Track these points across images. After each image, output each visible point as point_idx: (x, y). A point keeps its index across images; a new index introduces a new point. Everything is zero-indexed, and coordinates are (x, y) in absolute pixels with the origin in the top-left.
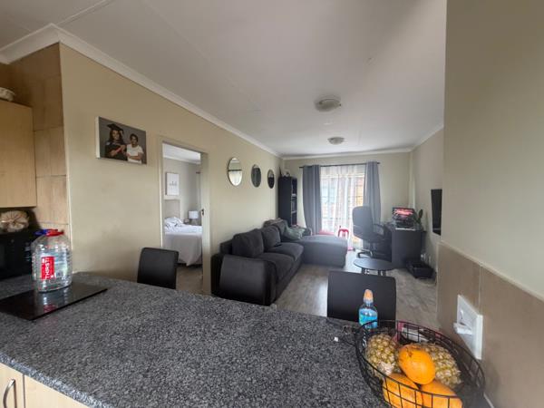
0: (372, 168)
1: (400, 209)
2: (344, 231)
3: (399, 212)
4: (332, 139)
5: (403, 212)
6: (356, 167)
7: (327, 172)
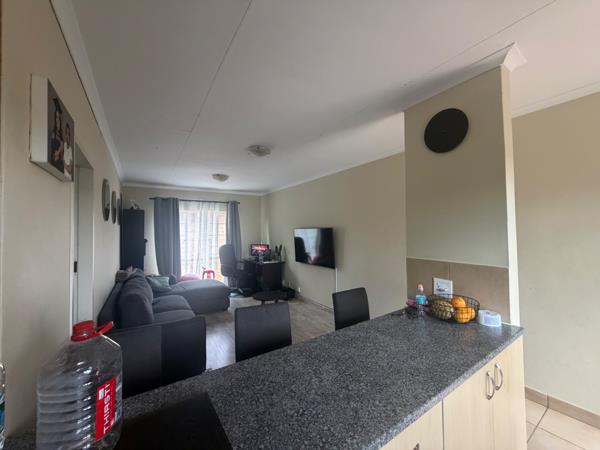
0: (233, 207)
1: (257, 245)
2: (209, 272)
3: (256, 248)
4: (218, 175)
5: (259, 248)
6: (218, 205)
7: (186, 208)
